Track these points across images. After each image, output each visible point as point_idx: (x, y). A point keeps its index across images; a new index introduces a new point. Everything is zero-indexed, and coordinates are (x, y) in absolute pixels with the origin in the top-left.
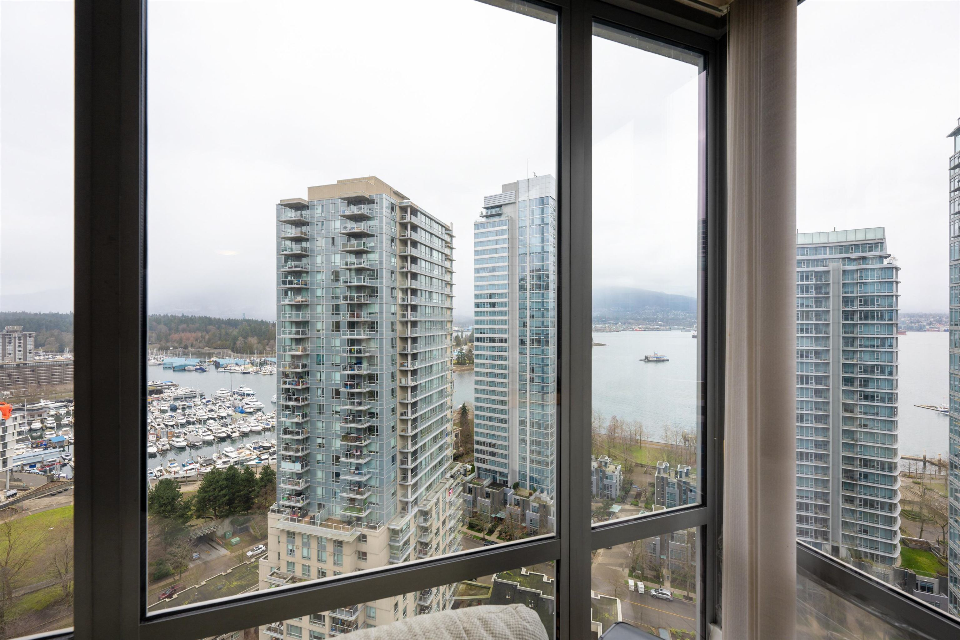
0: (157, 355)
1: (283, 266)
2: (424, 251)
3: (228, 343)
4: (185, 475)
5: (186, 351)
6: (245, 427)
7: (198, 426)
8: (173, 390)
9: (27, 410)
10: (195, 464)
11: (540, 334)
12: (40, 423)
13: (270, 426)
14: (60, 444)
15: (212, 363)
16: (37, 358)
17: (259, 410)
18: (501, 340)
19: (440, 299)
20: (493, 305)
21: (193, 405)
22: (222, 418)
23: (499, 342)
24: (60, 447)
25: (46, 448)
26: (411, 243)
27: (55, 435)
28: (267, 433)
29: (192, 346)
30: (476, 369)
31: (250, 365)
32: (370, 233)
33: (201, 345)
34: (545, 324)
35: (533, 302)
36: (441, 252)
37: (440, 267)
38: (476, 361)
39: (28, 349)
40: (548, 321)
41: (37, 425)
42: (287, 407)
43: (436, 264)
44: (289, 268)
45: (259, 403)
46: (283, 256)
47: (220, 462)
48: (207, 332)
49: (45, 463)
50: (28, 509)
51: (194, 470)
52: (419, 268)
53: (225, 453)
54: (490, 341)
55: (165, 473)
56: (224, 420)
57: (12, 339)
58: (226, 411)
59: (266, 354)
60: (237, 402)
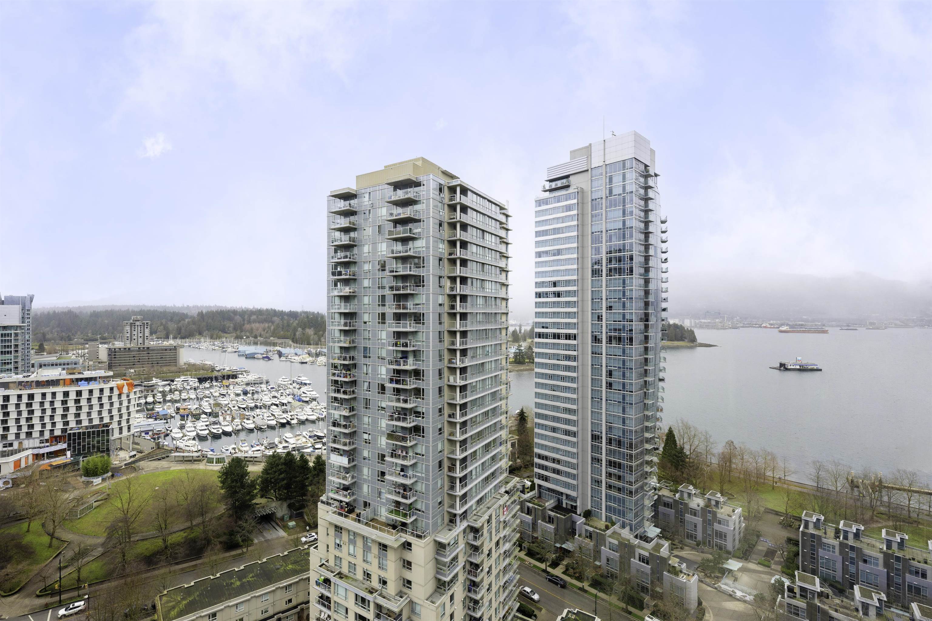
0: (233, 343)
1: (332, 257)
2: (475, 234)
3: (289, 333)
4: (253, 456)
5: (256, 340)
6: (302, 415)
7: (264, 410)
8: (245, 376)
9: (144, 386)
10: (260, 446)
11: (620, 330)
12: (152, 398)
13: (324, 416)
14: (165, 417)
15: (276, 352)
16: (152, 343)
17: (314, 399)
18: (568, 337)
19: (493, 288)
20: (558, 295)
21: (260, 391)
22: (283, 404)
23: (566, 339)
24: (165, 420)
25: (156, 419)
26: (460, 226)
27: (161, 409)
28: (321, 423)
29: (260, 336)
30: (537, 370)
31: (307, 355)
32: (417, 218)
33: (267, 335)
34: (628, 317)
35: (610, 291)
36: (495, 235)
37: (493, 252)
38: (536, 360)
39: (146, 335)
40: (632, 313)
41: (150, 399)
42: (336, 399)
43: (489, 249)
44: (338, 259)
45: (314, 393)
46: (333, 247)
47: (281, 446)
48: (273, 322)
49: (155, 432)
50: (143, 469)
51: (259, 452)
52: (469, 253)
53: (285, 438)
54: (554, 338)
55: (237, 451)
56: (285, 407)
57: (136, 327)
58: (287, 399)
59: (321, 345)
60: (296, 391)
